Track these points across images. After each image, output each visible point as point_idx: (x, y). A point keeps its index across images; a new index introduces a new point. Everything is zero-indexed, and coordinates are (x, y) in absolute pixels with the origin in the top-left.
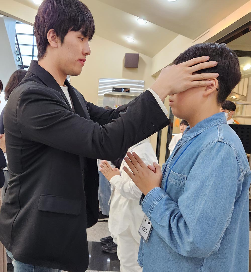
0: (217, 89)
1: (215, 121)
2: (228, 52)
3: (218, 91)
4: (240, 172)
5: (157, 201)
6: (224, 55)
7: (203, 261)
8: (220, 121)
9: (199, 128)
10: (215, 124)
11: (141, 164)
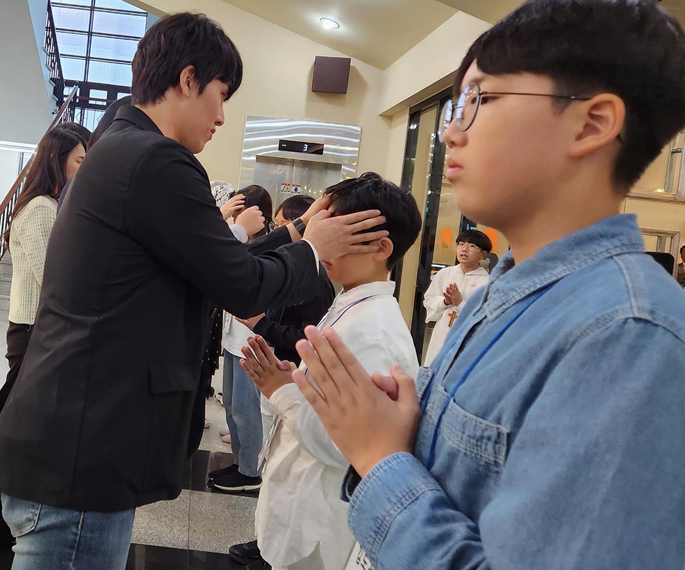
0: (618, 136)
5: (402, 504)
9: (549, 264)
10: (607, 251)
11: (351, 368)
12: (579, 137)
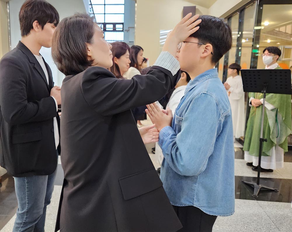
0: (211, 53)
1: (206, 76)
2: (224, 26)
3: (212, 54)
4: (220, 115)
6: (221, 28)
7: (197, 179)
8: (210, 76)
9: (196, 82)
10: (206, 78)
11: (157, 109)
12: (203, 53)
